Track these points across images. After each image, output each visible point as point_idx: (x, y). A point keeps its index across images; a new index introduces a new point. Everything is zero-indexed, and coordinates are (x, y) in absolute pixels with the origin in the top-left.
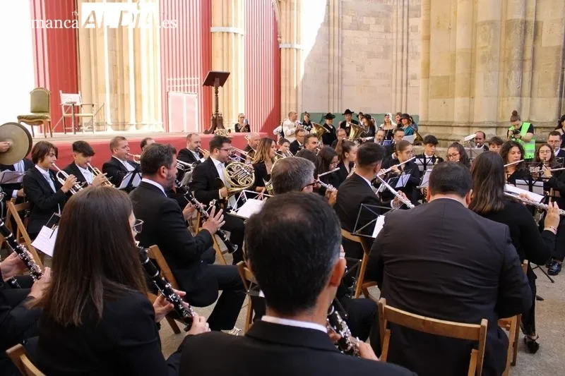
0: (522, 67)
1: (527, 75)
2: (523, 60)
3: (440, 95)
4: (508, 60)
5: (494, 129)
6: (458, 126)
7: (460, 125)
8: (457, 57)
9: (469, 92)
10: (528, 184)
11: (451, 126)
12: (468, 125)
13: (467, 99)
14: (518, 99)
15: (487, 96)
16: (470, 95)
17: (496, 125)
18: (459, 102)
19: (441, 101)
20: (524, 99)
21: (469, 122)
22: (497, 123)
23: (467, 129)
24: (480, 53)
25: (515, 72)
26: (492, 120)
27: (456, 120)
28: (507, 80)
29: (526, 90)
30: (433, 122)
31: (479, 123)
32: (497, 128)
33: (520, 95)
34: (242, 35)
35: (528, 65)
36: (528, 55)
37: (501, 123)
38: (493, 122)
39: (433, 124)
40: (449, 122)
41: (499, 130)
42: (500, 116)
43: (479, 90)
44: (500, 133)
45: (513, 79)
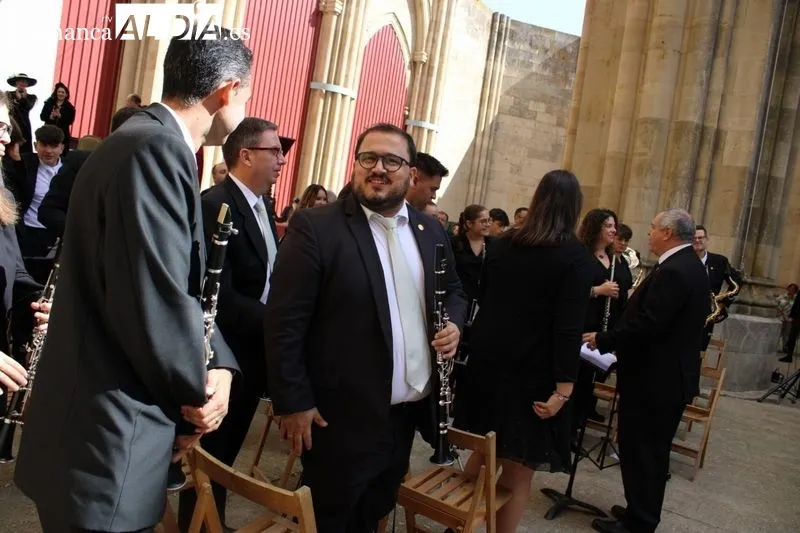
0: (692, 189)
1: (698, 201)
2: (693, 179)
4: (674, 177)
8: (607, 163)
24: (636, 160)
25: (681, 194)
28: (669, 202)
34: (352, 99)
35: (701, 187)
36: (703, 173)
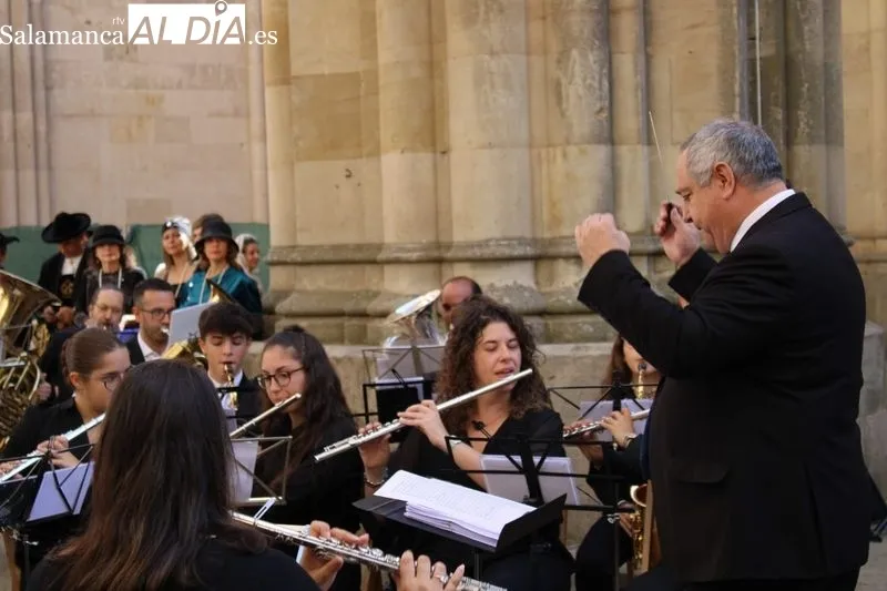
0: (606, 36)
1: (627, 65)
2: (607, 12)
3: (330, 146)
4: (554, 13)
5: (528, 267)
6: (397, 261)
7: (404, 256)
9: (431, 134)
10: (521, 471)
11: (374, 262)
12: (435, 254)
13: (425, 158)
14: (601, 152)
15: (490, 146)
16: (434, 144)
17: (529, 251)
18: (395, 170)
19: (337, 167)
20: (624, 151)
21: (438, 245)
22: (534, 241)
23: (431, 268)
25: (584, 56)
26: (517, 233)
27: (390, 237)
28: (558, 84)
29: (629, 122)
30: (312, 248)
31: (471, 246)
32: (536, 259)
33: (609, 136)
35: (629, 28)
37: (552, 242)
38: (521, 241)
39: (312, 257)
40: (369, 247)
41: (544, 265)
42: (546, 217)
43: (462, 125)
44: (551, 279)
45: (578, 80)
